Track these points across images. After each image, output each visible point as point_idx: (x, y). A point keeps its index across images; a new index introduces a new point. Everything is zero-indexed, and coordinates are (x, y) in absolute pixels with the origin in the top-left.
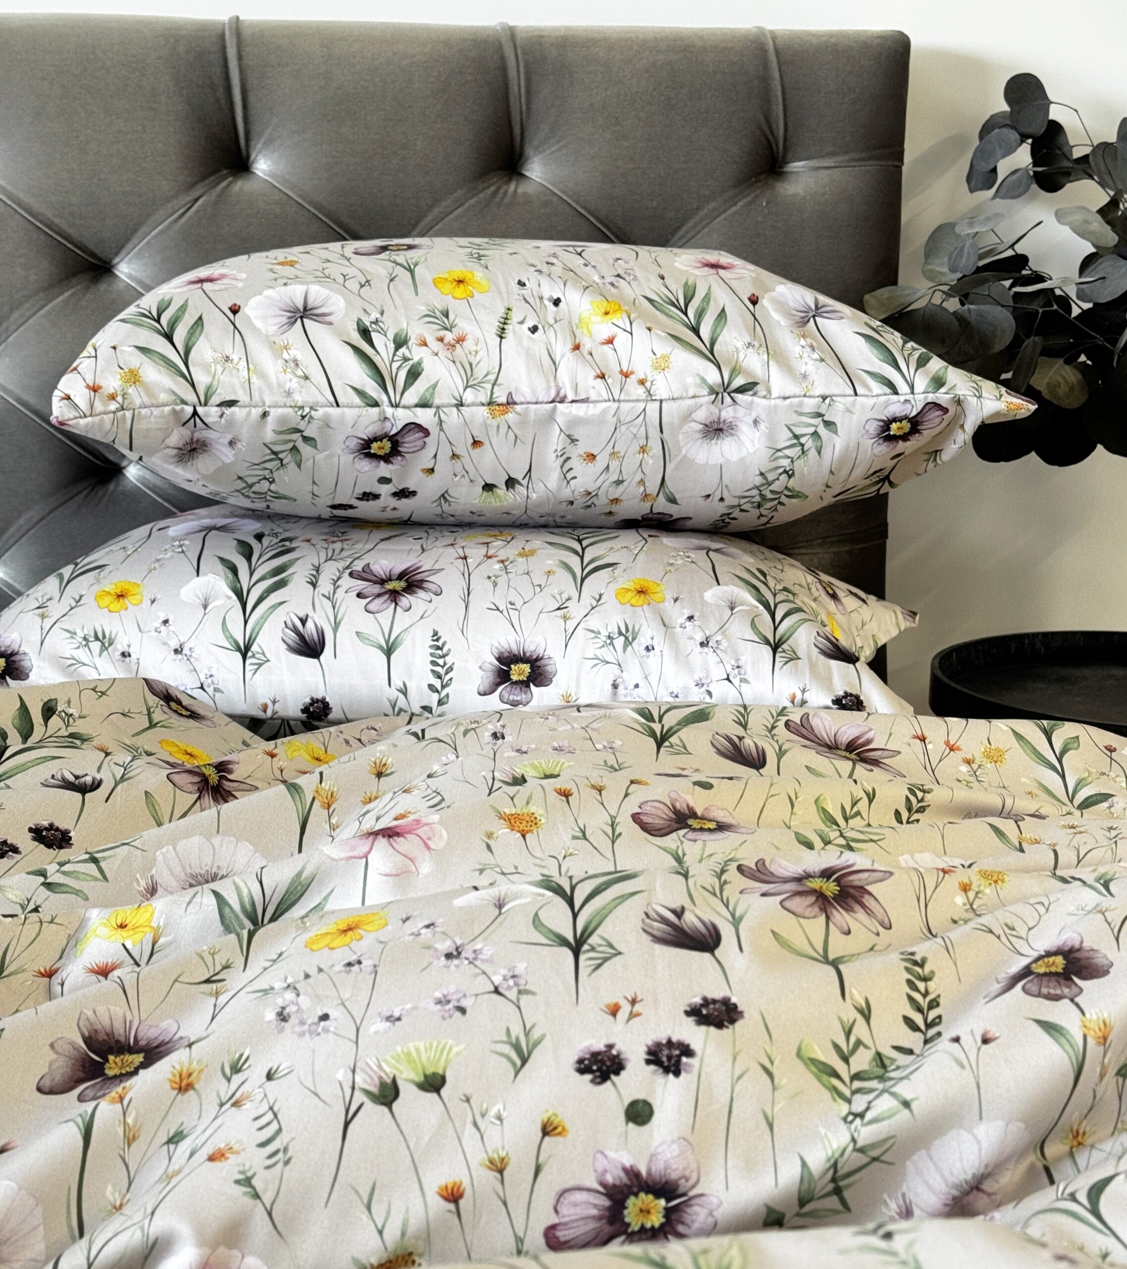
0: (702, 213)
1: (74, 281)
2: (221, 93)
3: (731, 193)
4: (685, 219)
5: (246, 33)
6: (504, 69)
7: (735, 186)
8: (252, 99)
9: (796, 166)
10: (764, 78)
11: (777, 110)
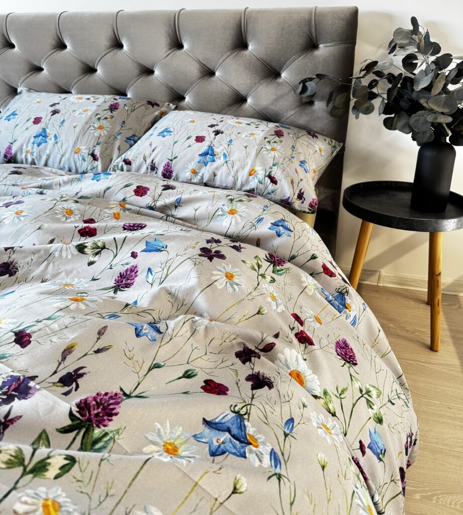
0: (291, 59)
1: (143, 75)
2: (173, 28)
3: (299, 53)
4: (287, 61)
6: (241, 20)
7: (300, 51)
8: (180, 29)
9: (321, 46)
10: (310, 21)
11: (313, 30)
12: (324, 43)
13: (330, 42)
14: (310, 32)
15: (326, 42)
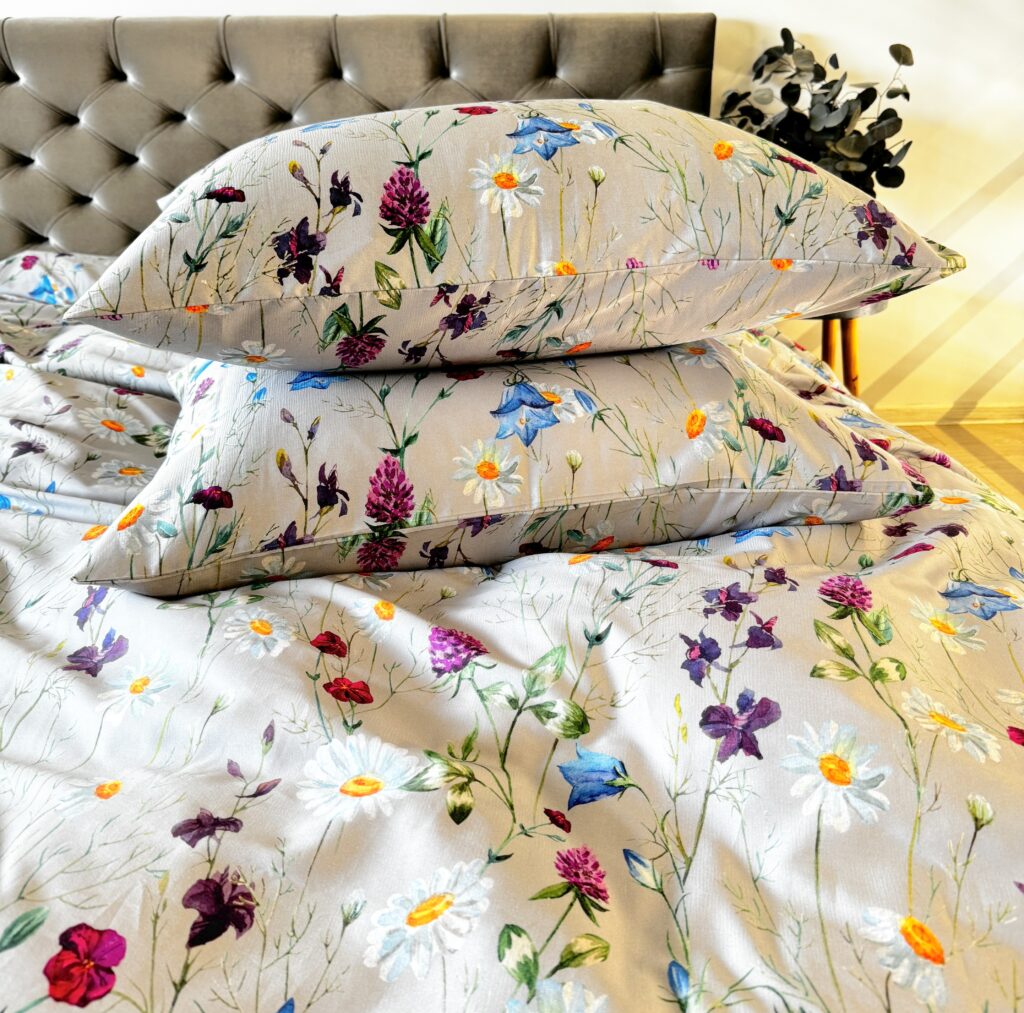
2: (438, 45)
3: (639, 83)
5: (448, 20)
6: (548, 32)
8: (450, 47)
9: (668, 71)
10: (654, 35)
11: (659, 47)
12: (672, 67)
13: (681, 66)
14: (655, 51)
15: (677, 66)
